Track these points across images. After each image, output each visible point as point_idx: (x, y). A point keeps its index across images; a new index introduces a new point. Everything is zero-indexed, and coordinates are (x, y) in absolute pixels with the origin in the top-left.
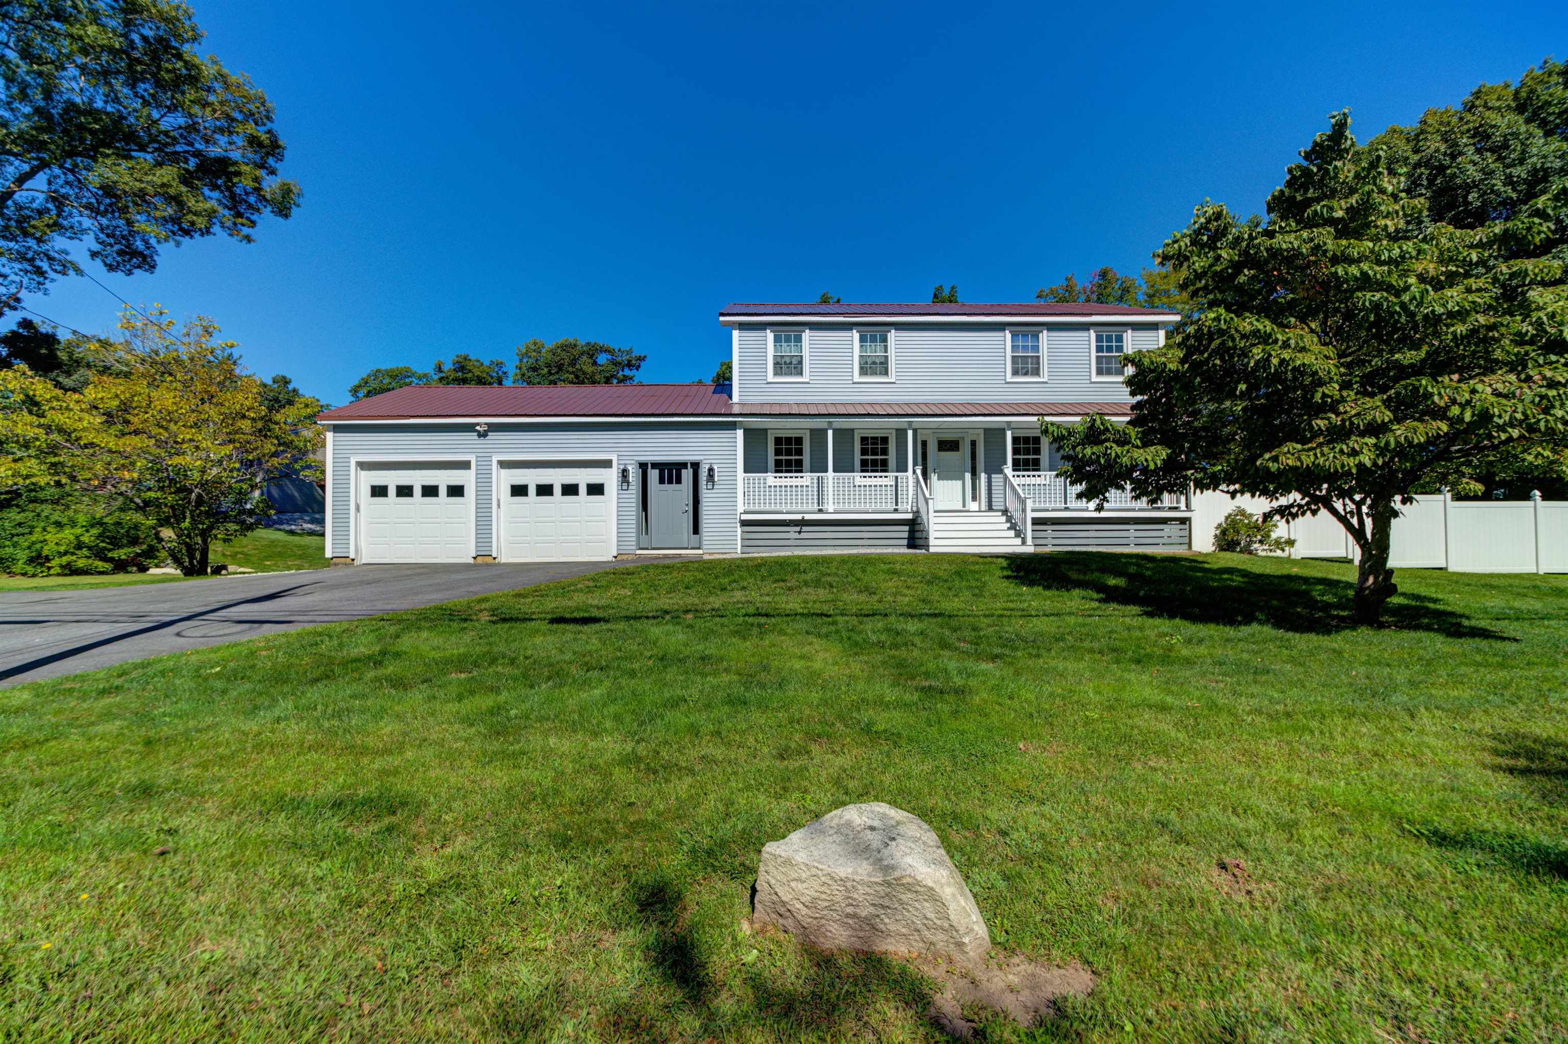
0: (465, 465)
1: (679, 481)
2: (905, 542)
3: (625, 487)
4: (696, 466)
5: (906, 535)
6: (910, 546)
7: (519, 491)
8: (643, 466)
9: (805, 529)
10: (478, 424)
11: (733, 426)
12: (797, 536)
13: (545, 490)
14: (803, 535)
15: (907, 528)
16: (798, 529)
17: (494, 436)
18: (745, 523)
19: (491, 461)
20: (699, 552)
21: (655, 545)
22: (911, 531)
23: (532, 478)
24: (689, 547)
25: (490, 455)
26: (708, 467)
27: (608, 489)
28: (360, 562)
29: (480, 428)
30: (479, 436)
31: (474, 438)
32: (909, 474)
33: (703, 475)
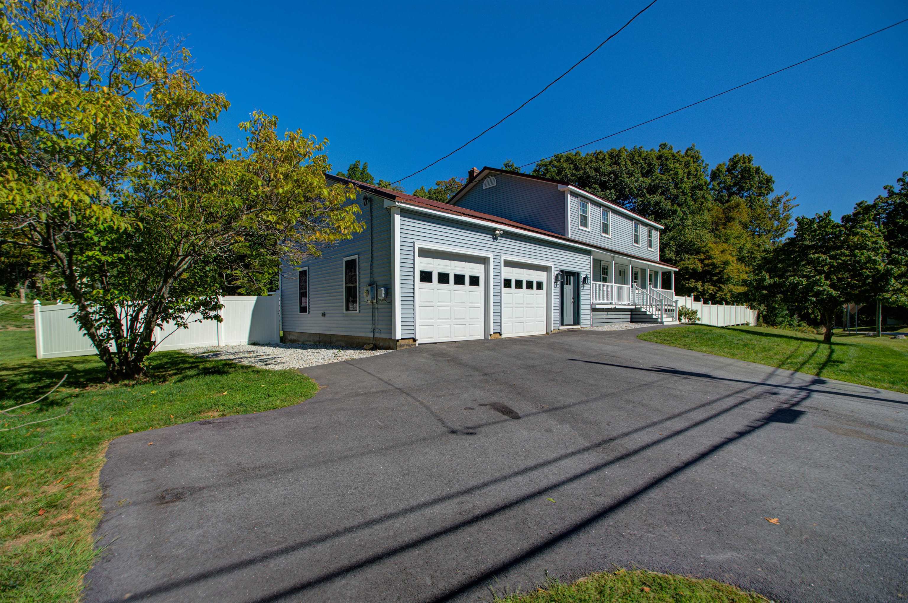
0: (484, 261)
1: (570, 284)
2: (629, 320)
3: (555, 286)
4: (579, 274)
5: (629, 316)
6: (632, 321)
7: (507, 283)
8: (562, 272)
9: (609, 313)
10: (498, 229)
11: (588, 253)
12: (606, 317)
13: (519, 284)
14: (609, 317)
15: (630, 313)
16: (606, 313)
17: (501, 240)
18: (594, 310)
19: (500, 260)
20: (579, 327)
21: (565, 324)
22: (631, 315)
23: (514, 274)
24: (574, 324)
25: (499, 254)
26: (583, 276)
27: (545, 286)
28: (418, 342)
29: (497, 232)
30: (494, 239)
31: (492, 240)
32: (630, 286)
33: (581, 280)
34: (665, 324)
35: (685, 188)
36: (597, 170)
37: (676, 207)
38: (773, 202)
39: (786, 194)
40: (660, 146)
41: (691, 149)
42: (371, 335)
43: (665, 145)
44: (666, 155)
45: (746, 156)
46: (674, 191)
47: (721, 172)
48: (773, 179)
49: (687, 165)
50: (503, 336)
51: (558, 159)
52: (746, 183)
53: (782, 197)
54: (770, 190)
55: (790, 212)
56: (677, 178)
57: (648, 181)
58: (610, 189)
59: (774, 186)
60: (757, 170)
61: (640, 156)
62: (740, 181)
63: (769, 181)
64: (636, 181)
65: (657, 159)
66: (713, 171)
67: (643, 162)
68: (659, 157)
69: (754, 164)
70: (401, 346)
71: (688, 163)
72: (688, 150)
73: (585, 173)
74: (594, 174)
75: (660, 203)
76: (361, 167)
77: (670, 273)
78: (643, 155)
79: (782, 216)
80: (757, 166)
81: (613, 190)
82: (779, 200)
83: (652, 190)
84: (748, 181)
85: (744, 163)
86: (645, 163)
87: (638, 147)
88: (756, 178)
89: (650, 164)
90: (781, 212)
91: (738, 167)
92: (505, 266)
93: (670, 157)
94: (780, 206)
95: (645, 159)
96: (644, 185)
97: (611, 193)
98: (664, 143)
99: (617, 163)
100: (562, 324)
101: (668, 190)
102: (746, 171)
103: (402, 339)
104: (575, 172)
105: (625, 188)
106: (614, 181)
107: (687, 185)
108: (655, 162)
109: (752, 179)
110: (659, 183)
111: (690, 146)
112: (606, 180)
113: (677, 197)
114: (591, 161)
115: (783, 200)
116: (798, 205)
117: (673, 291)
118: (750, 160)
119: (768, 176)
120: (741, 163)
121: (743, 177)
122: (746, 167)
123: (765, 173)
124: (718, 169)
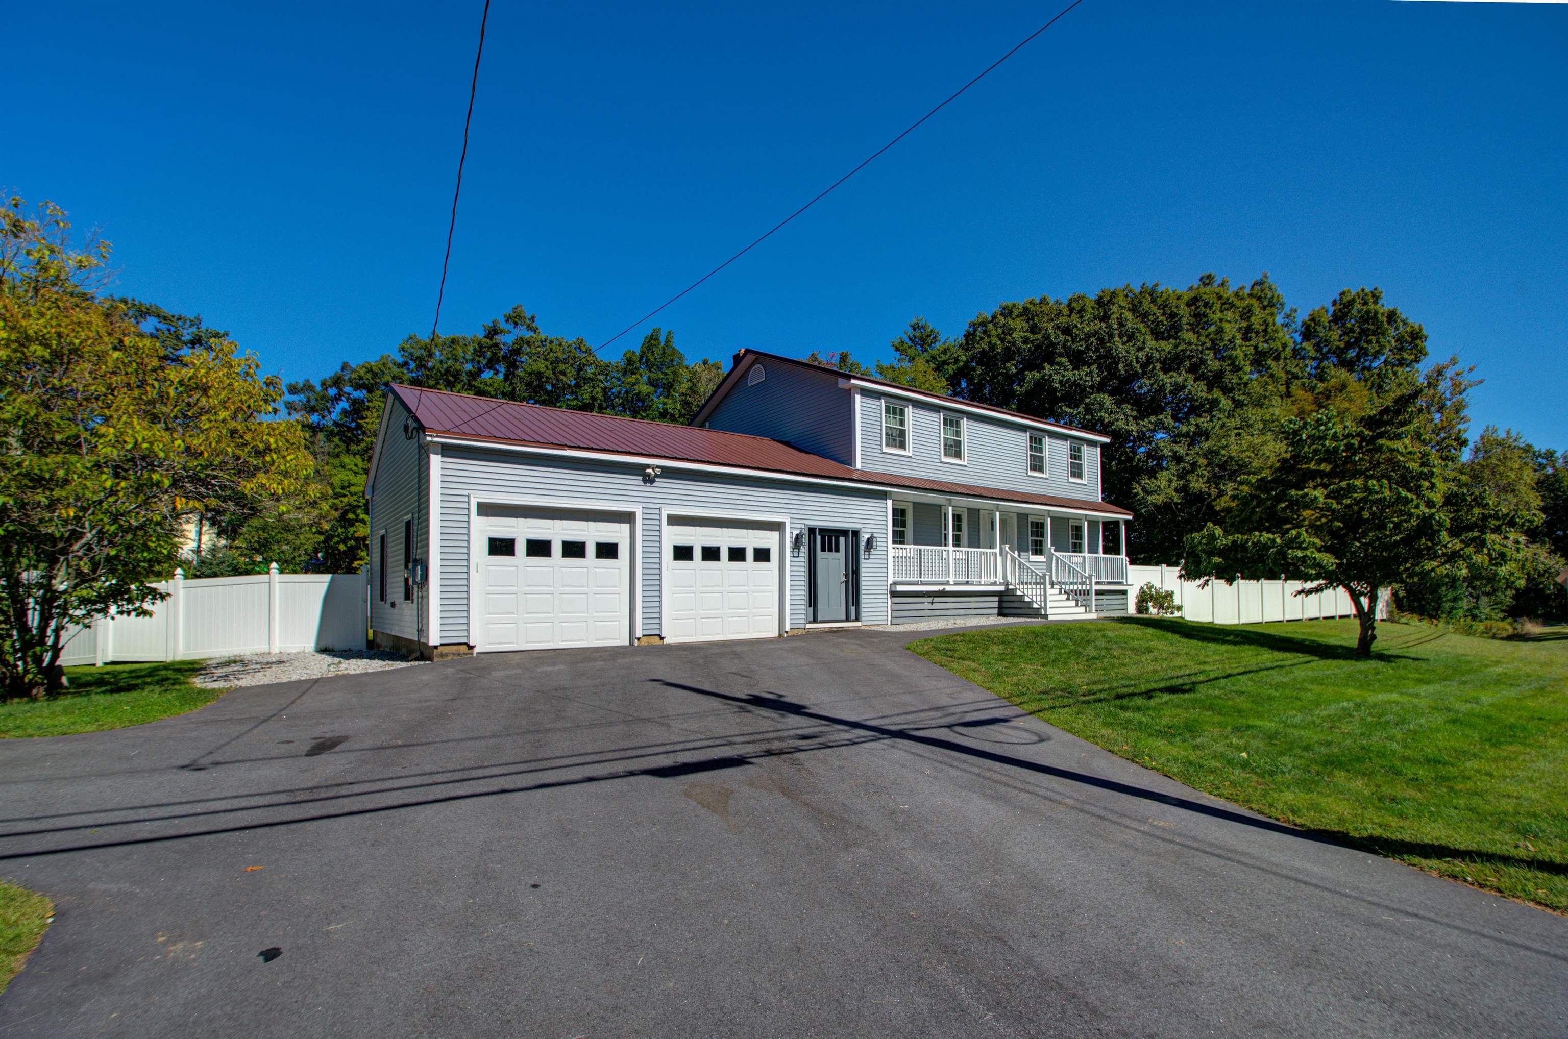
0: (627, 518)
1: (837, 550)
2: (996, 611)
3: (796, 554)
4: (856, 533)
5: (996, 605)
6: (1001, 614)
7: (683, 553)
8: (812, 530)
9: (936, 599)
10: (648, 466)
11: (883, 496)
12: (930, 606)
13: (711, 554)
14: (935, 606)
15: (997, 599)
16: (930, 600)
17: (659, 482)
18: (894, 594)
19: (660, 515)
20: (858, 624)
21: (820, 618)
22: (1000, 602)
23: (698, 538)
24: (848, 619)
25: (658, 506)
26: (867, 536)
27: (774, 555)
28: (476, 650)
29: (649, 471)
30: (645, 481)
31: (642, 483)
32: (997, 550)
33: (862, 544)
34: (1050, 618)
35: (1236, 357)
36: (1067, 331)
37: (1217, 393)
38: (1428, 377)
39: (1453, 362)
40: (1201, 279)
41: (1260, 283)
42: (416, 639)
43: (1209, 277)
44: (1204, 297)
45: (1367, 290)
46: (1214, 365)
47: (1318, 323)
48: (1424, 332)
49: (1247, 314)
50: (666, 641)
51: (1007, 312)
52: (1369, 342)
53: (1446, 367)
54: (1420, 354)
55: (1464, 395)
56: (1222, 340)
57: (1166, 346)
58: (1089, 366)
59: (1428, 346)
60: (1392, 317)
61: (1153, 301)
62: (1357, 340)
63: (1416, 336)
64: (1140, 349)
65: (1188, 305)
66: (1304, 324)
67: (1159, 313)
68: (1193, 302)
69: (1386, 305)
70: (442, 655)
71: (1250, 310)
72: (1255, 284)
73: (1047, 337)
74: (1062, 338)
75: (1184, 387)
76: (662, 339)
77: (1116, 523)
78: (1159, 301)
79: (1448, 403)
80: (1391, 308)
81: (1094, 367)
82: (1440, 373)
83: (1171, 364)
84: (1373, 338)
85: (1365, 303)
86: (1164, 314)
87: (1149, 285)
88: (1391, 332)
89: (1173, 316)
90: (1448, 395)
91: (1354, 312)
92: (669, 524)
93: (1212, 299)
94: (1444, 386)
95: (1164, 306)
96: (1156, 355)
97: (1091, 372)
98: (1207, 273)
99: (1105, 318)
100: (815, 621)
101: (1203, 362)
102: (1369, 318)
103: (442, 645)
104: (1030, 335)
105: (1117, 364)
106: (1097, 350)
107: (1241, 352)
108: (1184, 312)
109: (1383, 334)
110: (1184, 351)
111: (1259, 277)
112: (1082, 348)
113: (1219, 375)
114: (1059, 314)
115: (1449, 373)
116: (1481, 382)
117: (1123, 556)
118: (1376, 297)
119: (1416, 326)
120: (1357, 306)
121: (1363, 332)
122: (1368, 312)
123: (1410, 321)
124: (1313, 320)
